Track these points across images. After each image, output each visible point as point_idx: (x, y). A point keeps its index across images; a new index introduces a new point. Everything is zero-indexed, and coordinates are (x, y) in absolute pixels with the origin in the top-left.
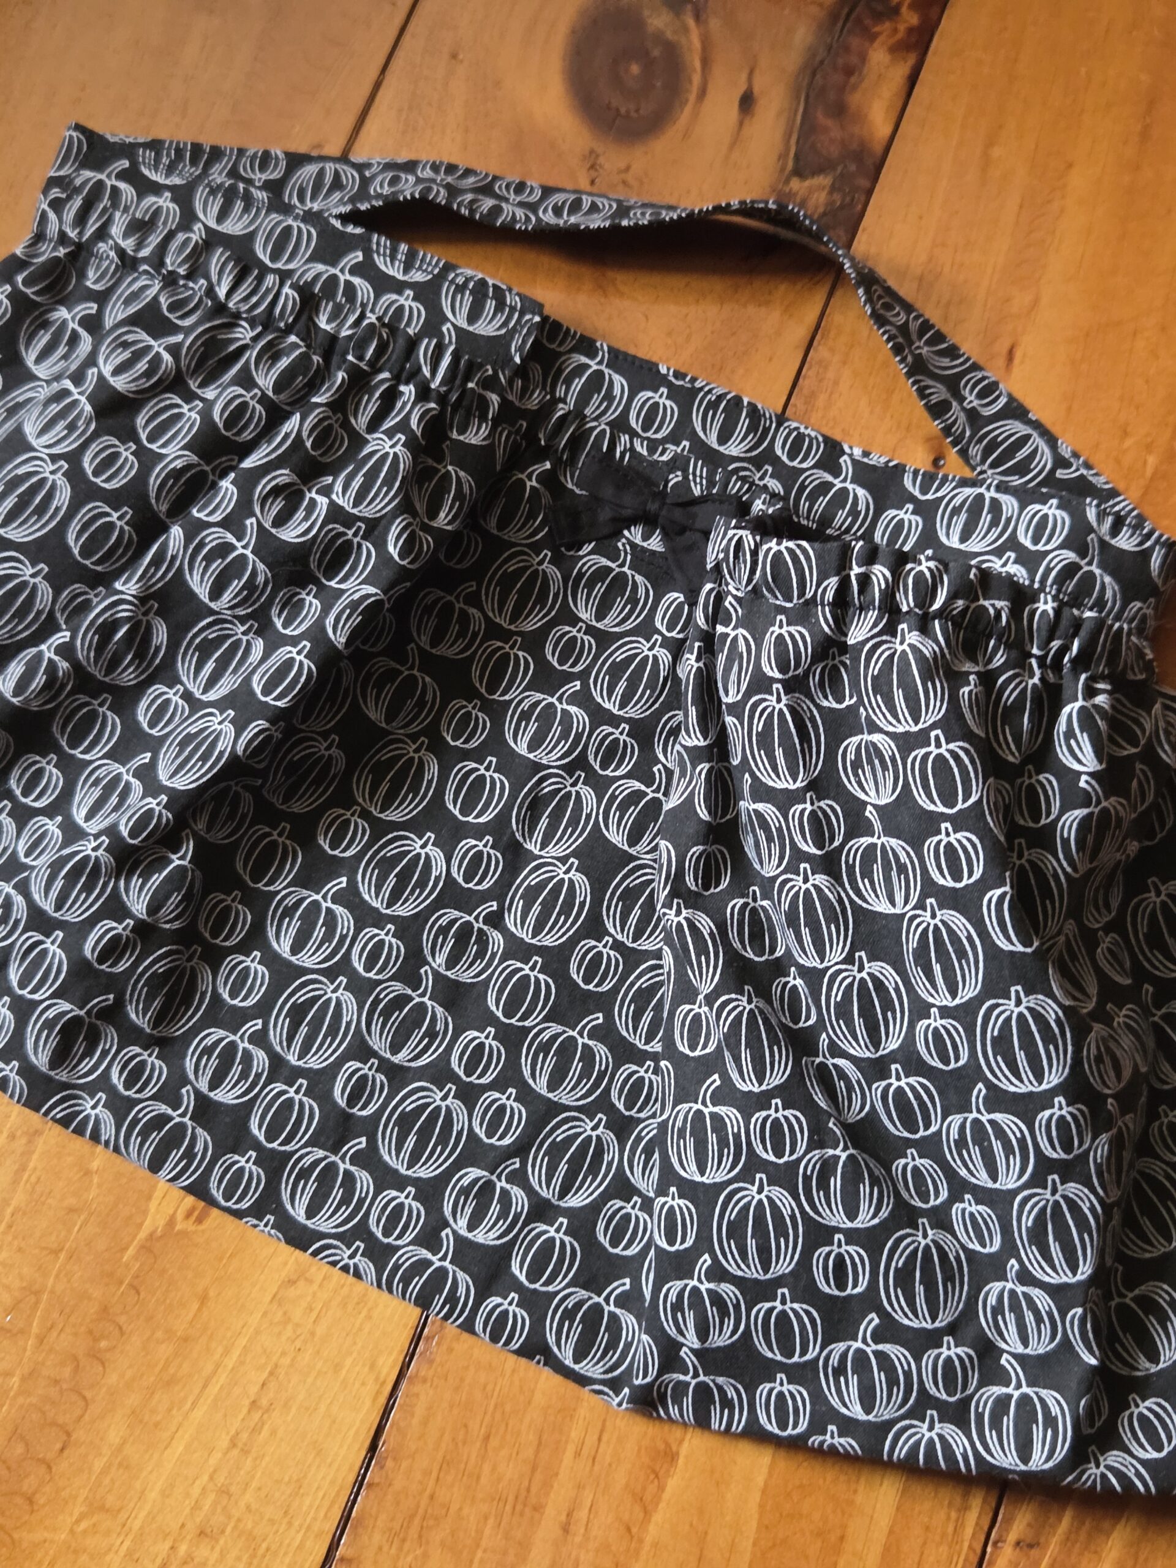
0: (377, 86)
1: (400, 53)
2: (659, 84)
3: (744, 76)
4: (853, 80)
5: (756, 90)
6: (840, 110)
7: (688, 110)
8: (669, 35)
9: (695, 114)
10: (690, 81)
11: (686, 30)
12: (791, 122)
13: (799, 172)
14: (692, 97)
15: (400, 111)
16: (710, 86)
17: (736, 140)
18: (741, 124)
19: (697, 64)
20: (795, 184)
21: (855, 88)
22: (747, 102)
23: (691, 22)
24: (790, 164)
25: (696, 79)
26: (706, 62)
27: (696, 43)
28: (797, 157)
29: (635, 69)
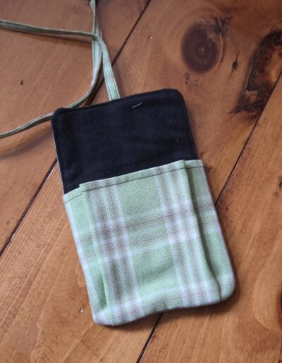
0: (125, 43)
1: (132, 34)
2: (209, 55)
3: (235, 56)
4: (267, 62)
5: (238, 61)
6: (262, 71)
7: (217, 65)
8: (214, 41)
9: (220, 66)
10: (219, 55)
11: (219, 40)
12: (248, 73)
13: (248, 89)
14: (219, 61)
15: (131, 52)
16: (225, 58)
17: (230, 76)
18: (233, 71)
19: (222, 51)
20: (247, 93)
21: (267, 65)
22: (235, 65)
23: (221, 38)
24: (246, 86)
25: (221, 55)
26: (224, 50)
27: (222, 44)
28: (248, 84)
29: (203, 49)
